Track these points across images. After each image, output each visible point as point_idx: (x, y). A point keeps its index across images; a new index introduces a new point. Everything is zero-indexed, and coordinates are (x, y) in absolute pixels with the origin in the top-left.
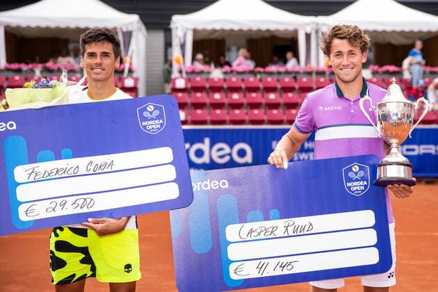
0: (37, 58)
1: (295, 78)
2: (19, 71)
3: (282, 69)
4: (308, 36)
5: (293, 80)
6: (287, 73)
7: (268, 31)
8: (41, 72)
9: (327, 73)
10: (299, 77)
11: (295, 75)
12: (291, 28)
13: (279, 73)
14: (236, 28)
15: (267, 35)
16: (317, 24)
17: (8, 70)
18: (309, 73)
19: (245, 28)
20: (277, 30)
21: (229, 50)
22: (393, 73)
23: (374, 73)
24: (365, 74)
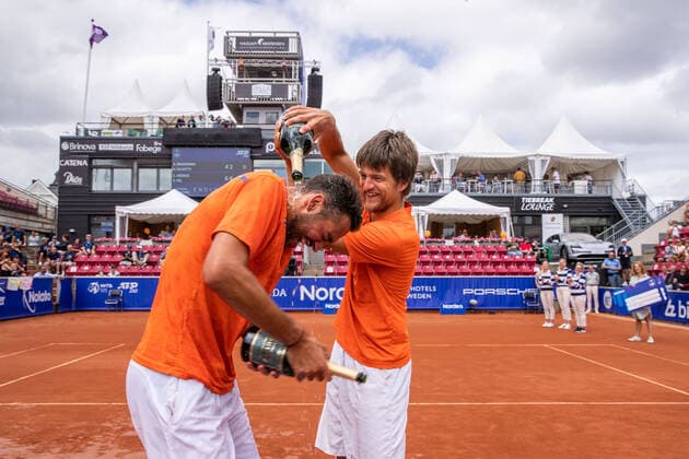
9: (425, 242)
16: (419, 211)
22: (467, 242)
23: (455, 242)
24: (450, 243)
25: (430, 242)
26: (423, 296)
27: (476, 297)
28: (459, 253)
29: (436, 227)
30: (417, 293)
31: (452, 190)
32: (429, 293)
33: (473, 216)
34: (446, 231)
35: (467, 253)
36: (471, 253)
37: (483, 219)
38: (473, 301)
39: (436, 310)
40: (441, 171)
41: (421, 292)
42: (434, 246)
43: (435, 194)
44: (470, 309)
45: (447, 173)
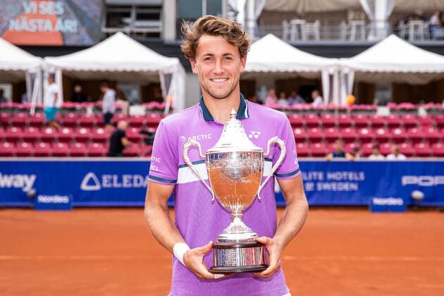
0: (89, 98)
1: (319, 115)
2: (73, 109)
3: (307, 107)
4: (331, 77)
5: (317, 117)
6: (312, 110)
7: (295, 72)
8: (94, 110)
9: (349, 111)
10: (322, 114)
11: (319, 112)
12: (315, 70)
13: (304, 111)
14: (265, 69)
15: (293, 76)
16: (339, 66)
17: (64, 108)
18: (332, 111)
19: (274, 70)
20: (303, 72)
21: (259, 90)
22: (409, 111)
23: (392, 110)
24: (383, 112)
25: (355, 110)
26: (346, 187)
27: (421, 189)
28: (397, 126)
29: (365, 89)
30: (336, 181)
31: (388, 35)
32: (354, 181)
33: (418, 74)
34: (379, 96)
35: (409, 126)
36: (413, 126)
37: (431, 78)
38: (418, 195)
39: (364, 207)
40: (373, 8)
41: (343, 181)
42: (360, 116)
43: (362, 41)
44: (412, 206)
45: (381, 13)
